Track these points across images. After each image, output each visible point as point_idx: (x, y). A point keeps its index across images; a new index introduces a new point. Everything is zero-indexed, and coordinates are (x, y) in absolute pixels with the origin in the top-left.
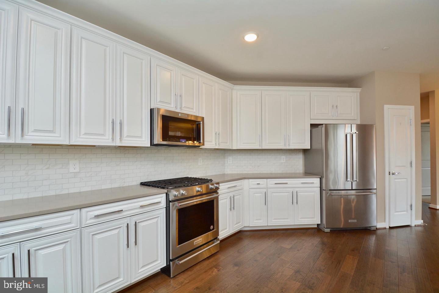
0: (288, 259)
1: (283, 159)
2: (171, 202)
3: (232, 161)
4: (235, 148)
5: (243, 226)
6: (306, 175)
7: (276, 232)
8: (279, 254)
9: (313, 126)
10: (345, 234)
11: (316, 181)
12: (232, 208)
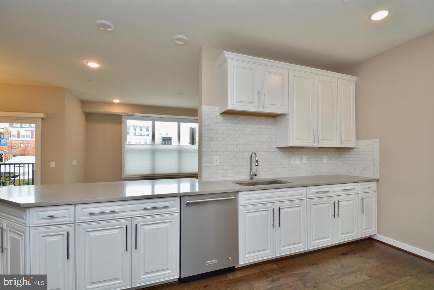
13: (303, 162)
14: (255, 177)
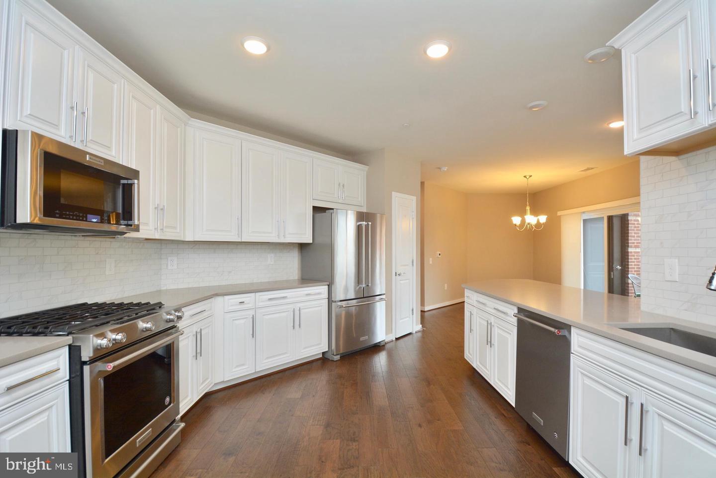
0: (306, 413)
1: (270, 258)
2: (85, 363)
3: (178, 264)
4: (189, 238)
5: (213, 384)
6: (302, 283)
7: (268, 378)
8: (290, 411)
9: (316, 209)
10: (357, 357)
11: (323, 289)
12: (198, 354)
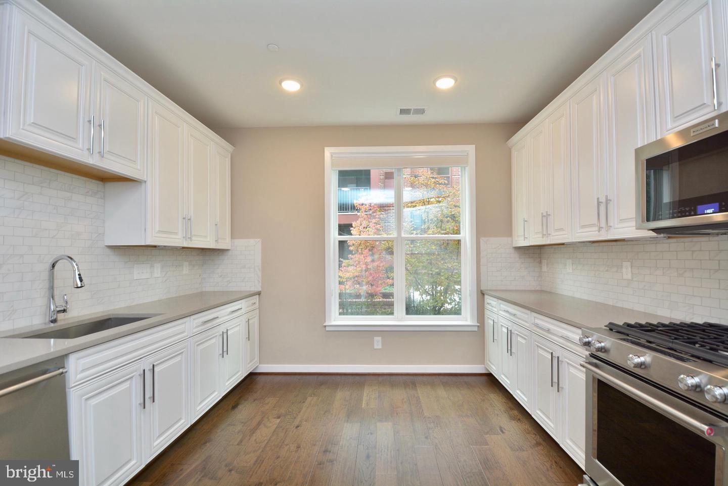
13: (156, 275)
14: (61, 316)
